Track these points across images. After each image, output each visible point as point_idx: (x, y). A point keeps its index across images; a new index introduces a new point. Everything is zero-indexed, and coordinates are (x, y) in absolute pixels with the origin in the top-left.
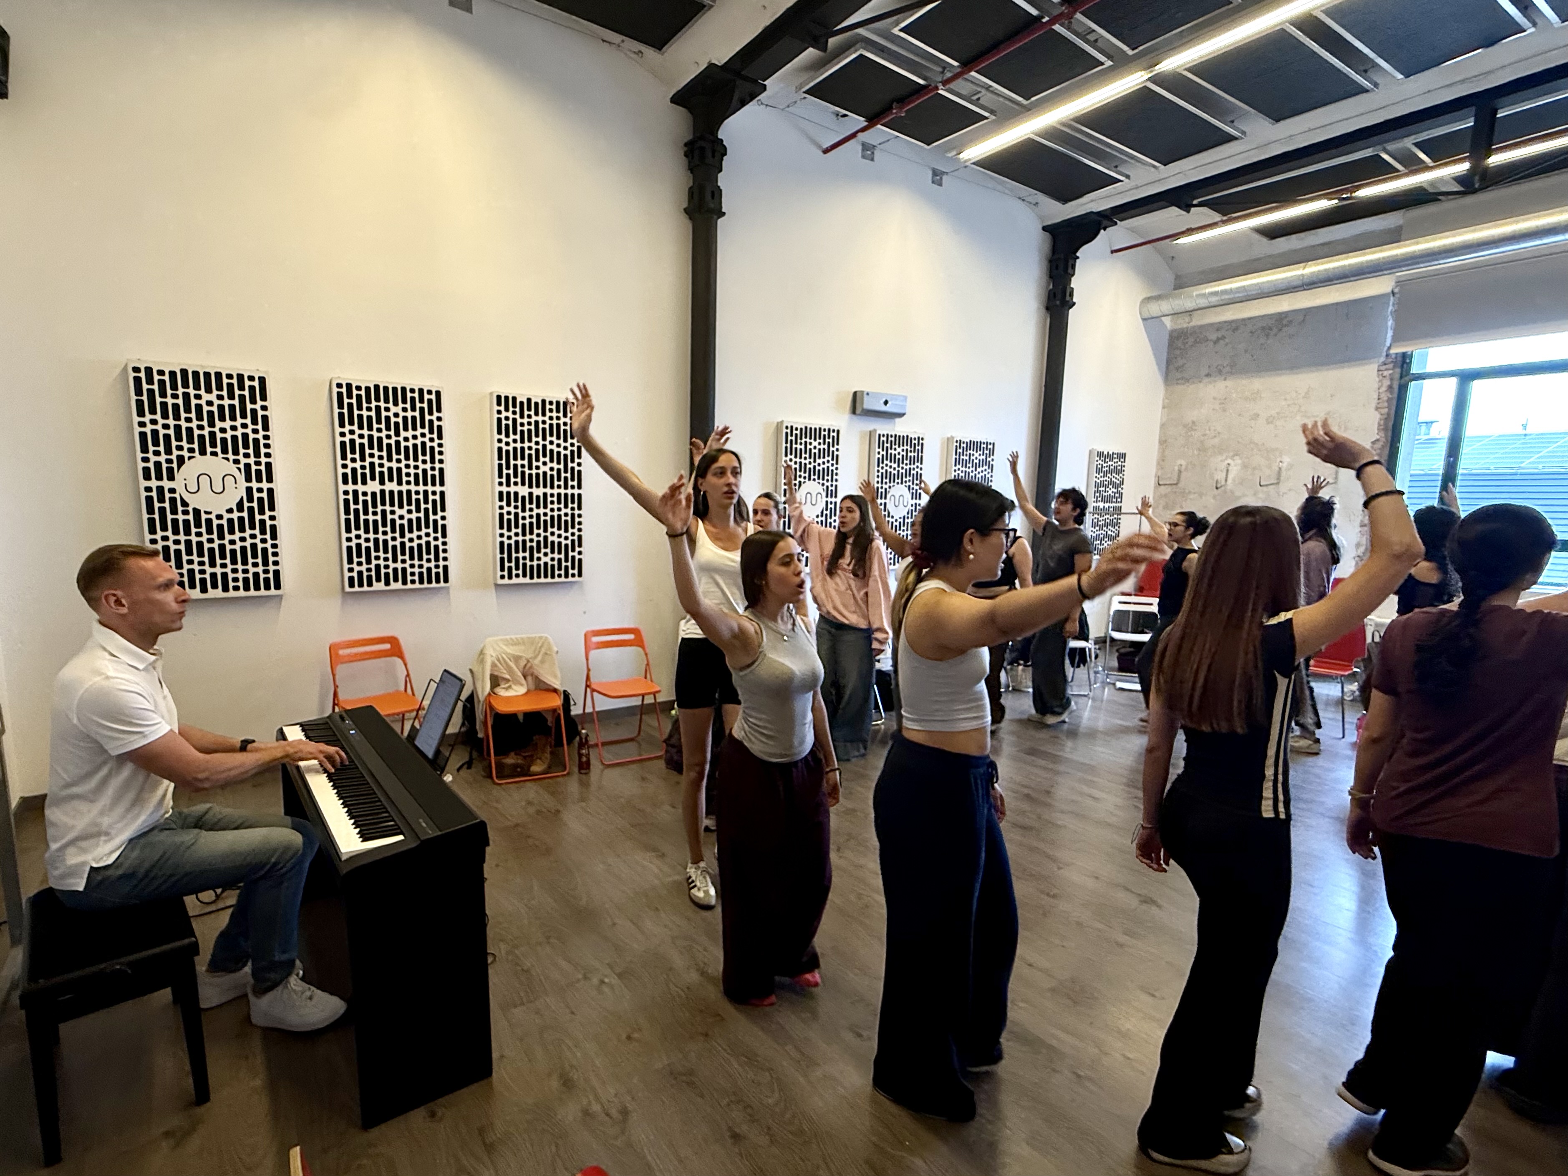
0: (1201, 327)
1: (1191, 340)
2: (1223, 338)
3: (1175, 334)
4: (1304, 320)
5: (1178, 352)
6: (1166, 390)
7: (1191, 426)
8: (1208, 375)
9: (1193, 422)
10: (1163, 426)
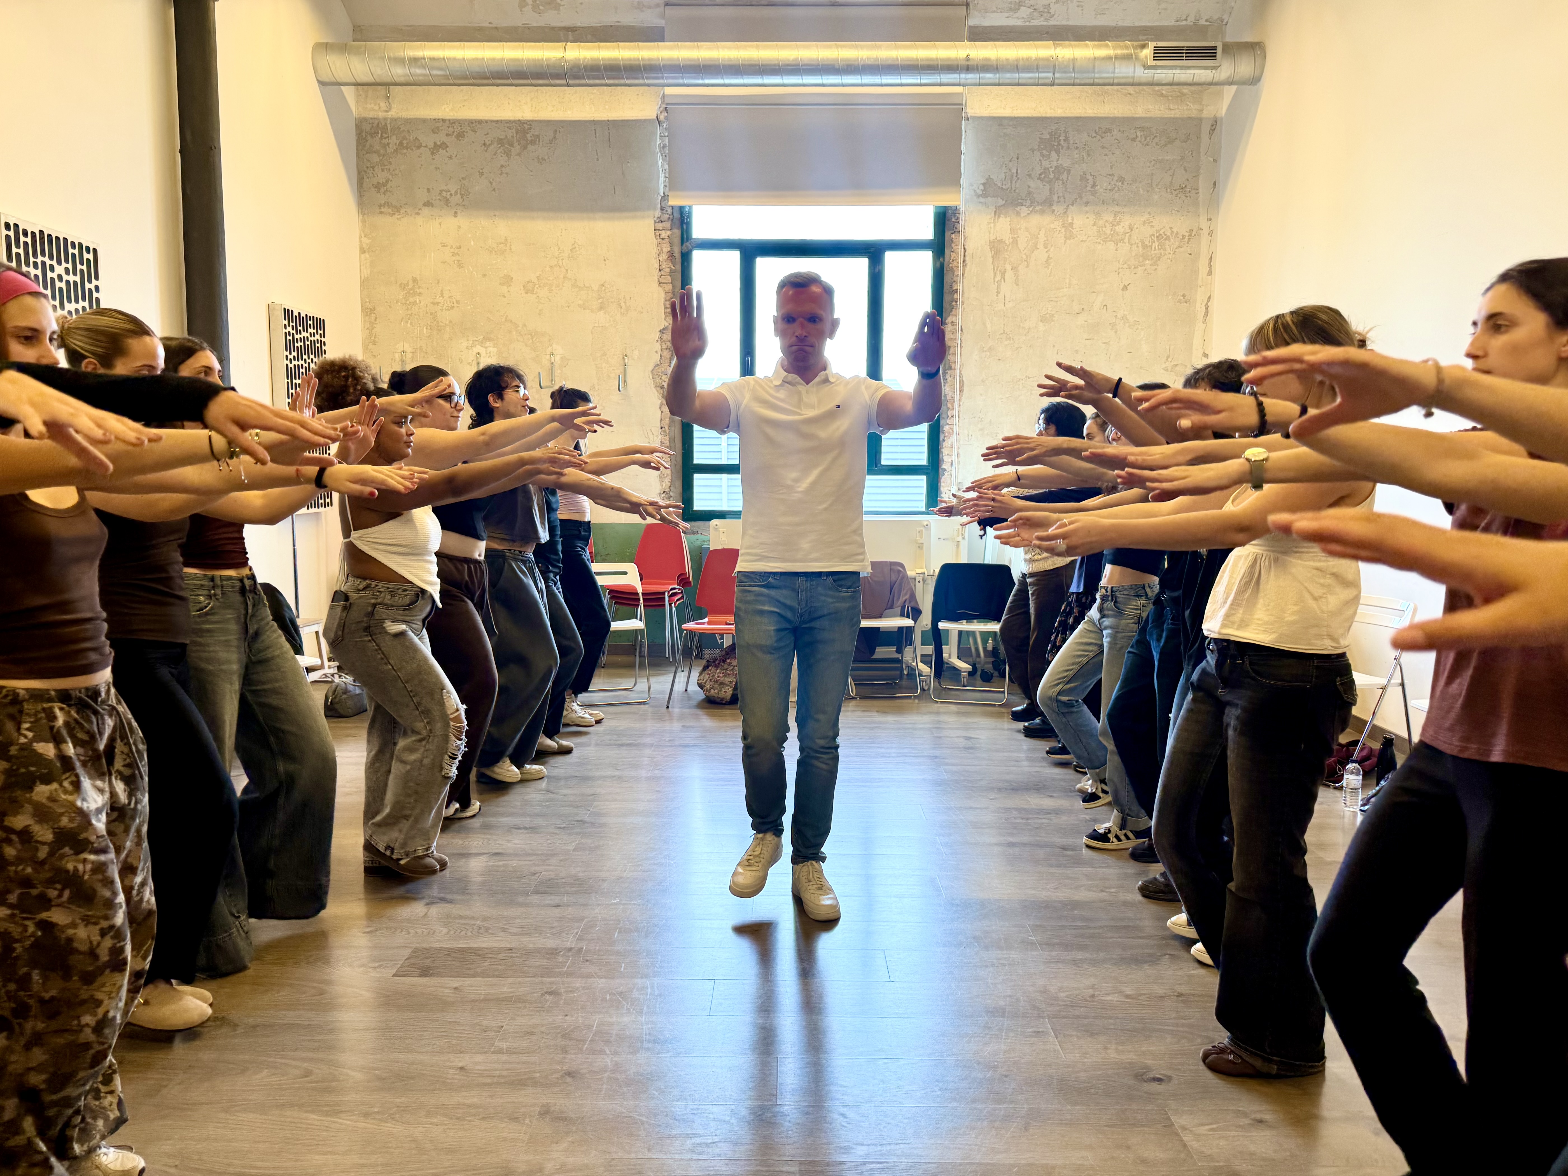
0: (408, 121)
1: (394, 140)
2: (443, 146)
3: (366, 127)
4: (555, 138)
5: (375, 158)
6: (364, 221)
7: (411, 288)
8: (428, 204)
9: (415, 280)
10: (365, 283)
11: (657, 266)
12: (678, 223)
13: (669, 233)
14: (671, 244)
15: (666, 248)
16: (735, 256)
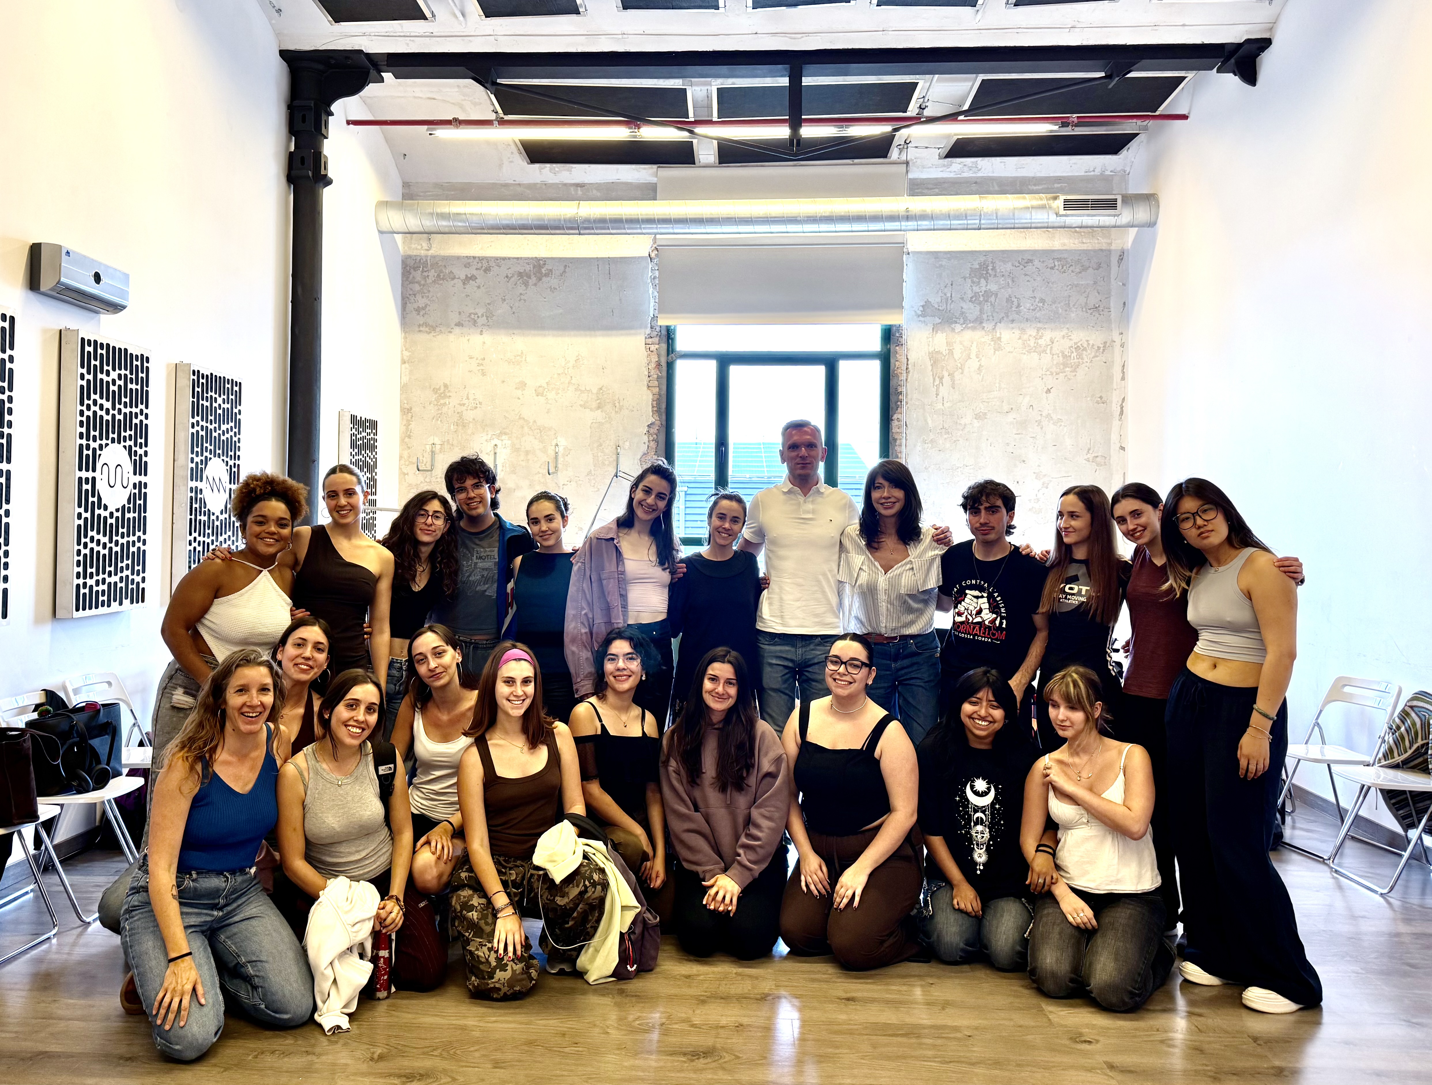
0: (446, 259)
1: (432, 274)
2: (473, 278)
3: (411, 262)
4: (565, 272)
5: (417, 287)
6: (405, 338)
7: (442, 392)
8: (459, 324)
9: (446, 386)
10: (404, 388)
11: (646, 373)
12: (665, 339)
13: (657, 346)
14: (659, 356)
15: (655, 358)
16: (712, 365)
